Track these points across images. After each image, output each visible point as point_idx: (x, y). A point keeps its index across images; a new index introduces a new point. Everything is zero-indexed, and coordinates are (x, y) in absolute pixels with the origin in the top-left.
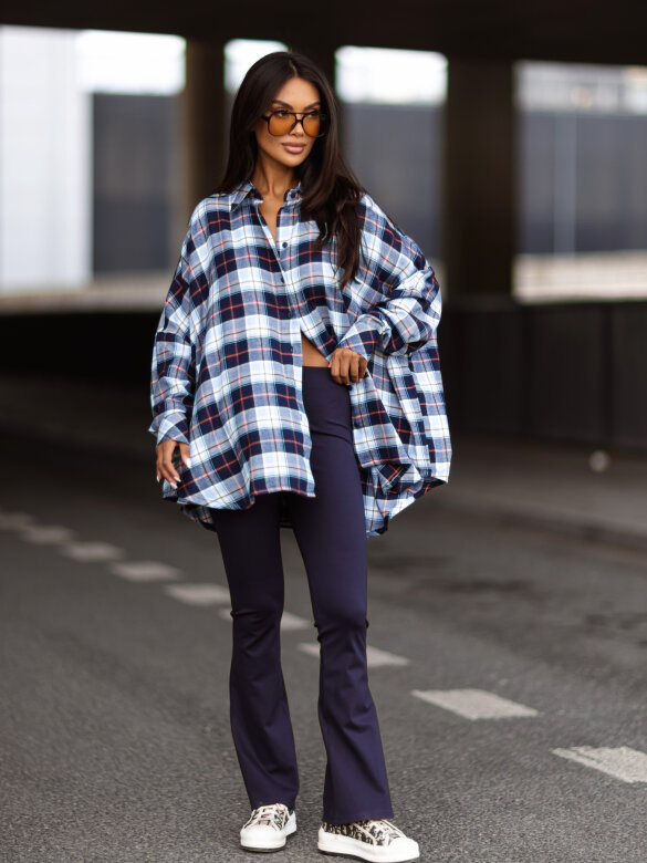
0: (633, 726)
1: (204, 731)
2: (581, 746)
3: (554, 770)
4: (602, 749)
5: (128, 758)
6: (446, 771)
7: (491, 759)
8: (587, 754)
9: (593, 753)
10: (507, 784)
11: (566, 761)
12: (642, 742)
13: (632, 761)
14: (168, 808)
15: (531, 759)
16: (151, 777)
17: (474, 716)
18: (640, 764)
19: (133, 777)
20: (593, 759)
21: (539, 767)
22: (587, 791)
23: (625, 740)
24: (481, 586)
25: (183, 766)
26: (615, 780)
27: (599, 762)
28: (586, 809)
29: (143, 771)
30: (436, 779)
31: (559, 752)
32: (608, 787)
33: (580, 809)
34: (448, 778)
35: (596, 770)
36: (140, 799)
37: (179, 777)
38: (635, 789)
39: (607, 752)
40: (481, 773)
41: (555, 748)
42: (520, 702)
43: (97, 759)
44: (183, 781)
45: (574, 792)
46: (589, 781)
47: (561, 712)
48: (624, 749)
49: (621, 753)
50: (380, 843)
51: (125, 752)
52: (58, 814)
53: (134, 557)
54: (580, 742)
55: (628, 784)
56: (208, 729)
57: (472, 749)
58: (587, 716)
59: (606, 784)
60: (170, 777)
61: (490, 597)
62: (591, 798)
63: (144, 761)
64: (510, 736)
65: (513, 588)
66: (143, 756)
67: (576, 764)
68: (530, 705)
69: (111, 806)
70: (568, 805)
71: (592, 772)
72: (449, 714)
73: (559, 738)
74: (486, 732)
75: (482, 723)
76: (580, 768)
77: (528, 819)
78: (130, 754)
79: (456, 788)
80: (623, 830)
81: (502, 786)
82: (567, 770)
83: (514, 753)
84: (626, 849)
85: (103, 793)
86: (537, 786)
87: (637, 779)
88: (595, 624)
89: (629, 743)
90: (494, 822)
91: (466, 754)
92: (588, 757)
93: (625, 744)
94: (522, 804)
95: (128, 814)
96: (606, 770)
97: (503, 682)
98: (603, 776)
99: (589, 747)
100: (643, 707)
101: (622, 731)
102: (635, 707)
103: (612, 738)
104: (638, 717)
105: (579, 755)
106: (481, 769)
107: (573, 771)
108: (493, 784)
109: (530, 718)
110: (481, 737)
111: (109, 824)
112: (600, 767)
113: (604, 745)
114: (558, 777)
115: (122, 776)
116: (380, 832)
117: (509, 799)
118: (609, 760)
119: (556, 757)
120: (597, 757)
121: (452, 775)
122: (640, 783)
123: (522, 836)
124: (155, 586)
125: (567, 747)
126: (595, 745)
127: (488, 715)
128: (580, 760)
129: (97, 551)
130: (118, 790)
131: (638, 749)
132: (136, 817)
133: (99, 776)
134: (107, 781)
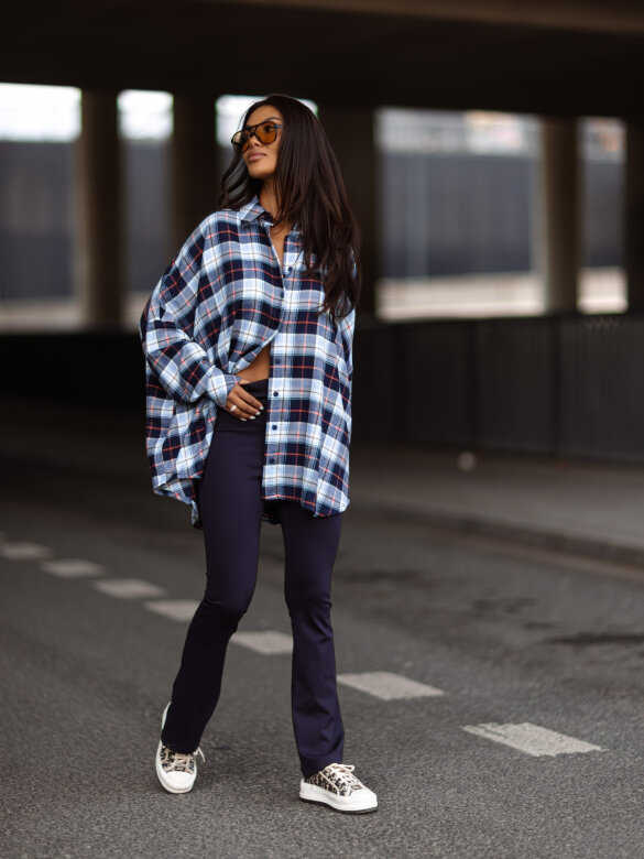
0: (531, 703)
1: (143, 716)
2: (488, 722)
3: (467, 746)
4: (506, 725)
5: (77, 743)
6: (369, 749)
7: (408, 737)
8: (494, 730)
9: (499, 729)
10: (426, 759)
11: (476, 737)
12: (542, 718)
13: (536, 736)
14: (119, 790)
15: (445, 736)
16: (100, 761)
17: (387, 697)
18: (543, 738)
19: (84, 761)
20: (500, 735)
21: (453, 744)
22: (499, 765)
23: (526, 716)
24: (376, 576)
25: (129, 750)
26: (523, 755)
27: (506, 737)
28: (501, 782)
29: (93, 755)
30: (361, 757)
31: (467, 729)
32: (518, 761)
33: (495, 782)
34: (371, 756)
35: (505, 745)
36: (92, 782)
37: (126, 761)
38: (543, 762)
39: (512, 728)
40: (401, 750)
41: (464, 725)
42: (426, 683)
43: (49, 745)
44: (130, 764)
45: (489, 766)
46: (499, 756)
47: (465, 692)
48: (526, 725)
49: (524, 728)
50: (342, 794)
51: (73, 737)
52: (18, 799)
53: (61, 555)
54: (486, 719)
55: (535, 757)
56: (147, 714)
57: (390, 728)
58: (488, 694)
59: (516, 758)
60: (118, 761)
61: (386, 586)
62: (504, 772)
63: (92, 746)
64: (422, 715)
65: (406, 577)
66: (90, 741)
67: (486, 740)
68: (436, 685)
69: (66, 789)
70: (484, 779)
71: (501, 747)
72: (364, 695)
73: (467, 716)
74: (400, 712)
75: (395, 703)
76: (490, 744)
77: (451, 793)
78: (78, 739)
79: (381, 765)
80: (537, 801)
81: (421, 763)
82: (478, 745)
83: (428, 731)
84: (543, 820)
85: (58, 777)
86: (454, 761)
87: (543, 753)
88: (482, 608)
89: (532, 719)
90: (420, 797)
91: (385, 733)
92: (495, 733)
93: (526, 720)
94: (442, 778)
95: (83, 797)
96: (513, 745)
97: (409, 664)
98: (512, 751)
99: (495, 724)
100: (538, 685)
101: (522, 708)
102: (530, 685)
103: (514, 714)
104: (534, 694)
105: (487, 731)
106: (400, 747)
107: (484, 746)
108: (413, 760)
109: (438, 697)
110: (397, 716)
111: (67, 807)
112: (507, 742)
113: (508, 722)
114: (471, 753)
115: (73, 762)
116: (344, 784)
117: (430, 774)
118: (515, 736)
119: (466, 734)
120: (503, 733)
121: (376, 753)
122: (546, 756)
123: (447, 809)
124: (82, 582)
125: (475, 724)
126: (500, 722)
127: (400, 695)
128: (489, 736)
129: (28, 551)
130: (72, 774)
131: (539, 725)
132: (90, 800)
133: (52, 761)
134: (60, 766)
